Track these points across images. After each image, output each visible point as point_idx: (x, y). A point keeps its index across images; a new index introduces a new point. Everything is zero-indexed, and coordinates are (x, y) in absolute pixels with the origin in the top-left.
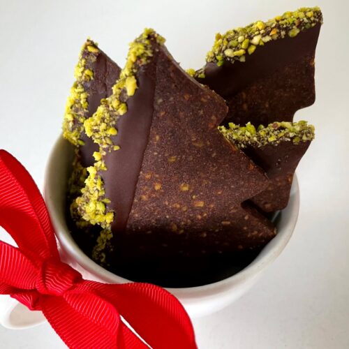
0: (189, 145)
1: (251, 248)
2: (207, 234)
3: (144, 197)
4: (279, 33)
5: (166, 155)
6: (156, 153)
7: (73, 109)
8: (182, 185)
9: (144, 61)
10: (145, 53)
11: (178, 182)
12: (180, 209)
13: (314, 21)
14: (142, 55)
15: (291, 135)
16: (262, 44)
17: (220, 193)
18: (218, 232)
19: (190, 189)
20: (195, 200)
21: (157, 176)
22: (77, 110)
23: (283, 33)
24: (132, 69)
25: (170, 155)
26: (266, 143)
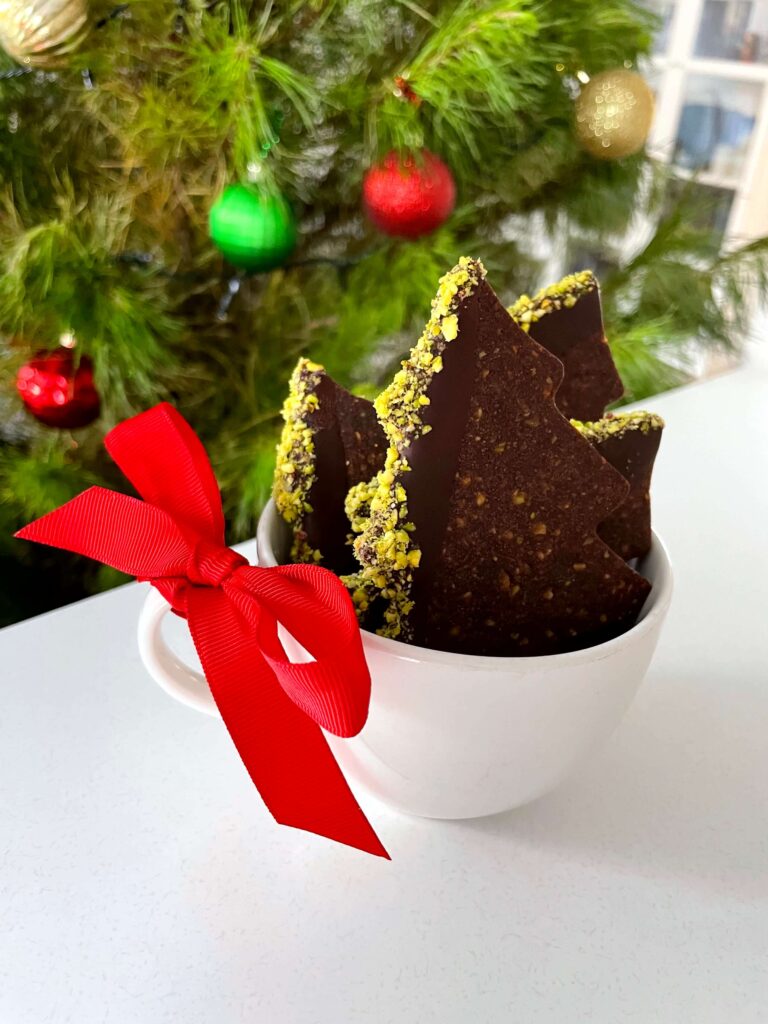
0: (522, 423)
1: (620, 618)
2: (553, 592)
3: (461, 522)
4: (552, 305)
5: (492, 441)
6: (478, 439)
7: (292, 456)
8: (516, 493)
9: (468, 292)
10: (469, 281)
11: (511, 489)
12: (514, 540)
13: (590, 286)
14: (465, 283)
15: (636, 421)
16: (535, 319)
17: (567, 506)
18: (570, 586)
19: (526, 500)
20: (533, 521)
21: (480, 479)
22: (297, 457)
23: (557, 303)
24: (451, 306)
25: (498, 441)
26: (607, 436)
